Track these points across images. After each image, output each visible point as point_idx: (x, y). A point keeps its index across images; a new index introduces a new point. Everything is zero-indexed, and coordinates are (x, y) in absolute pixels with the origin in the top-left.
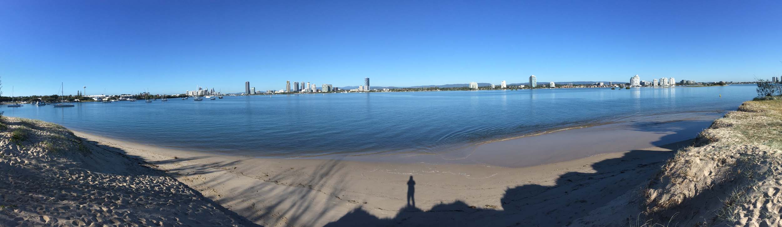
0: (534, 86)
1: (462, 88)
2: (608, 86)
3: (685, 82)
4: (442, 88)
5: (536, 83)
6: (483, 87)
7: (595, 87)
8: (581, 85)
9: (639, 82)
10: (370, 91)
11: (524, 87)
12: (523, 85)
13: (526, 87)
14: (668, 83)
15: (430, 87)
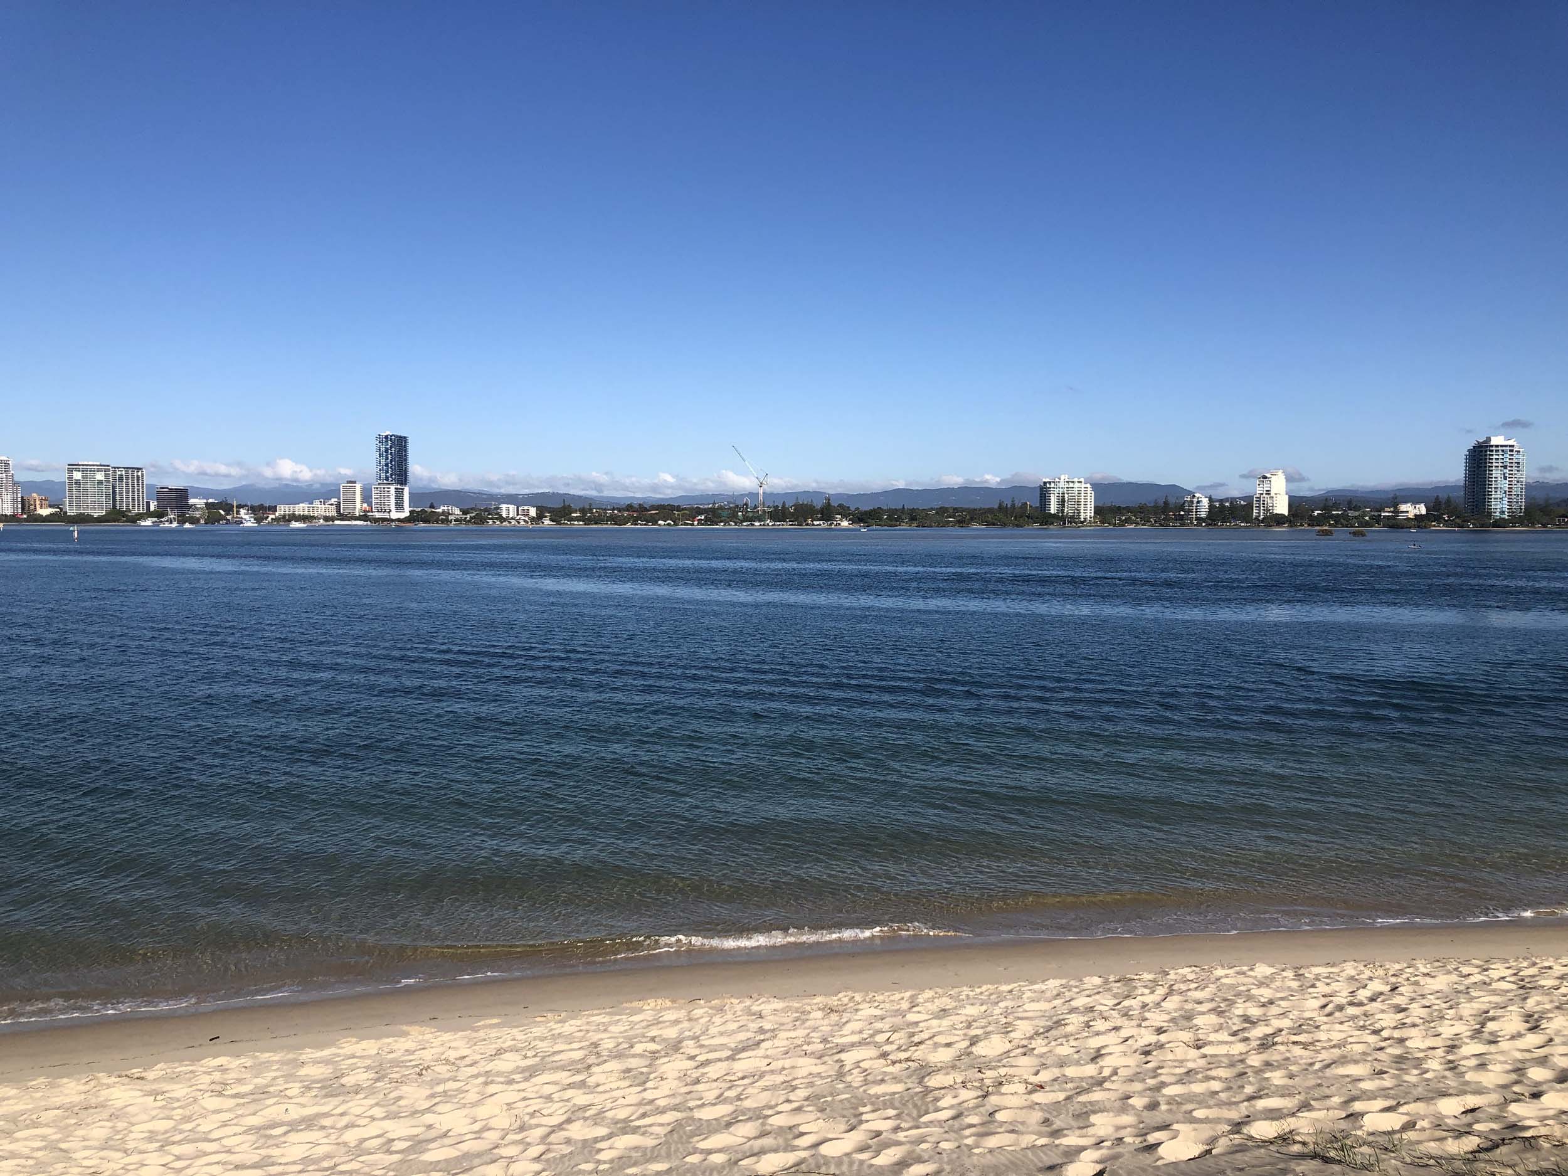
0: (1499, 504)
1: (990, 511)
4: (866, 507)
5: (1515, 489)
6: (1128, 509)
10: (413, 518)
11: (1423, 511)
12: (1415, 501)
13: (1438, 519)
15: (789, 503)
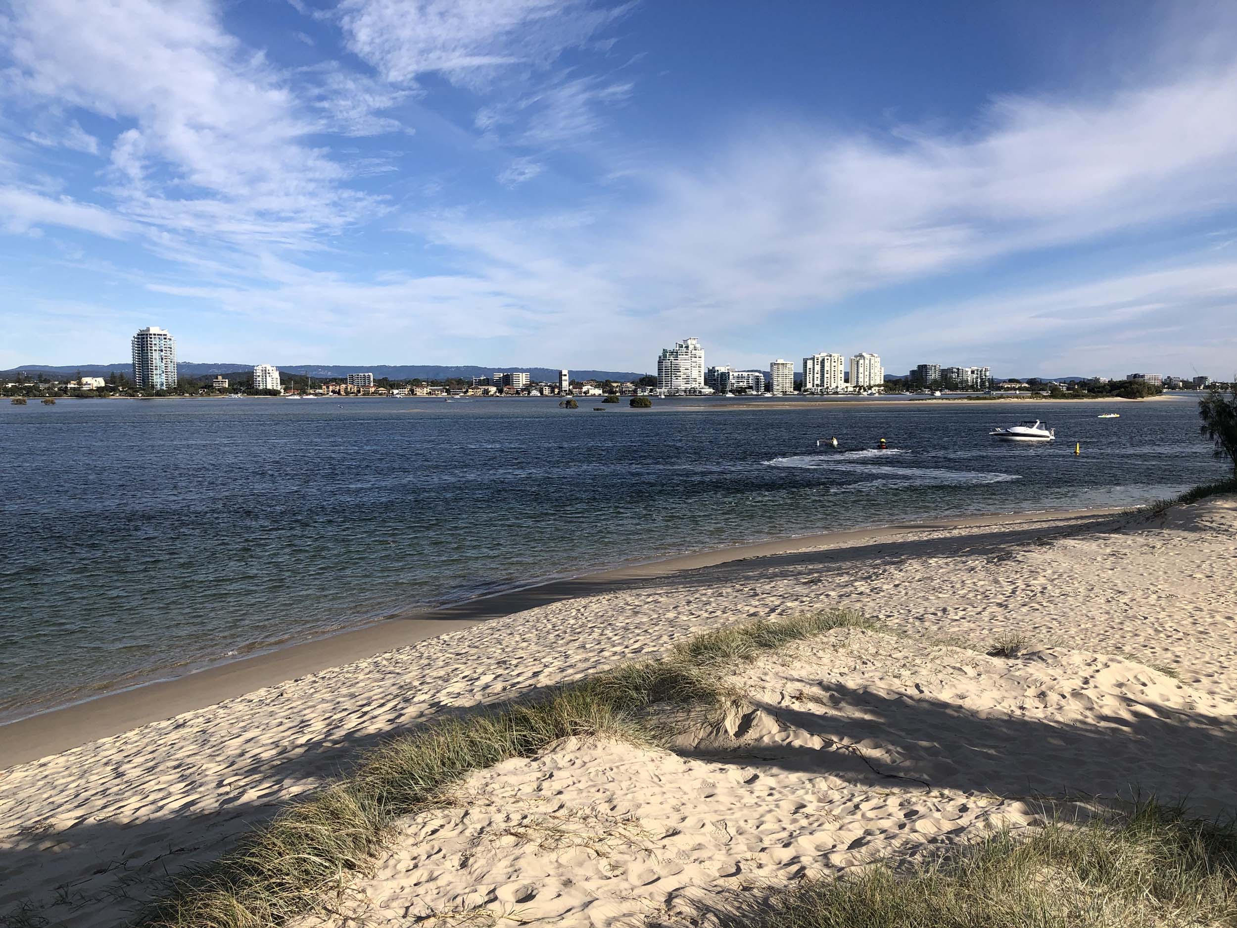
0: (159, 379)
2: (553, 391)
3: (933, 375)
5: (171, 367)
7: (486, 392)
8: (417, 383)
9: (704, 370)
11: (103, 384)
12: (95, 376)
13: (114, 390)
14: (846, 381)
